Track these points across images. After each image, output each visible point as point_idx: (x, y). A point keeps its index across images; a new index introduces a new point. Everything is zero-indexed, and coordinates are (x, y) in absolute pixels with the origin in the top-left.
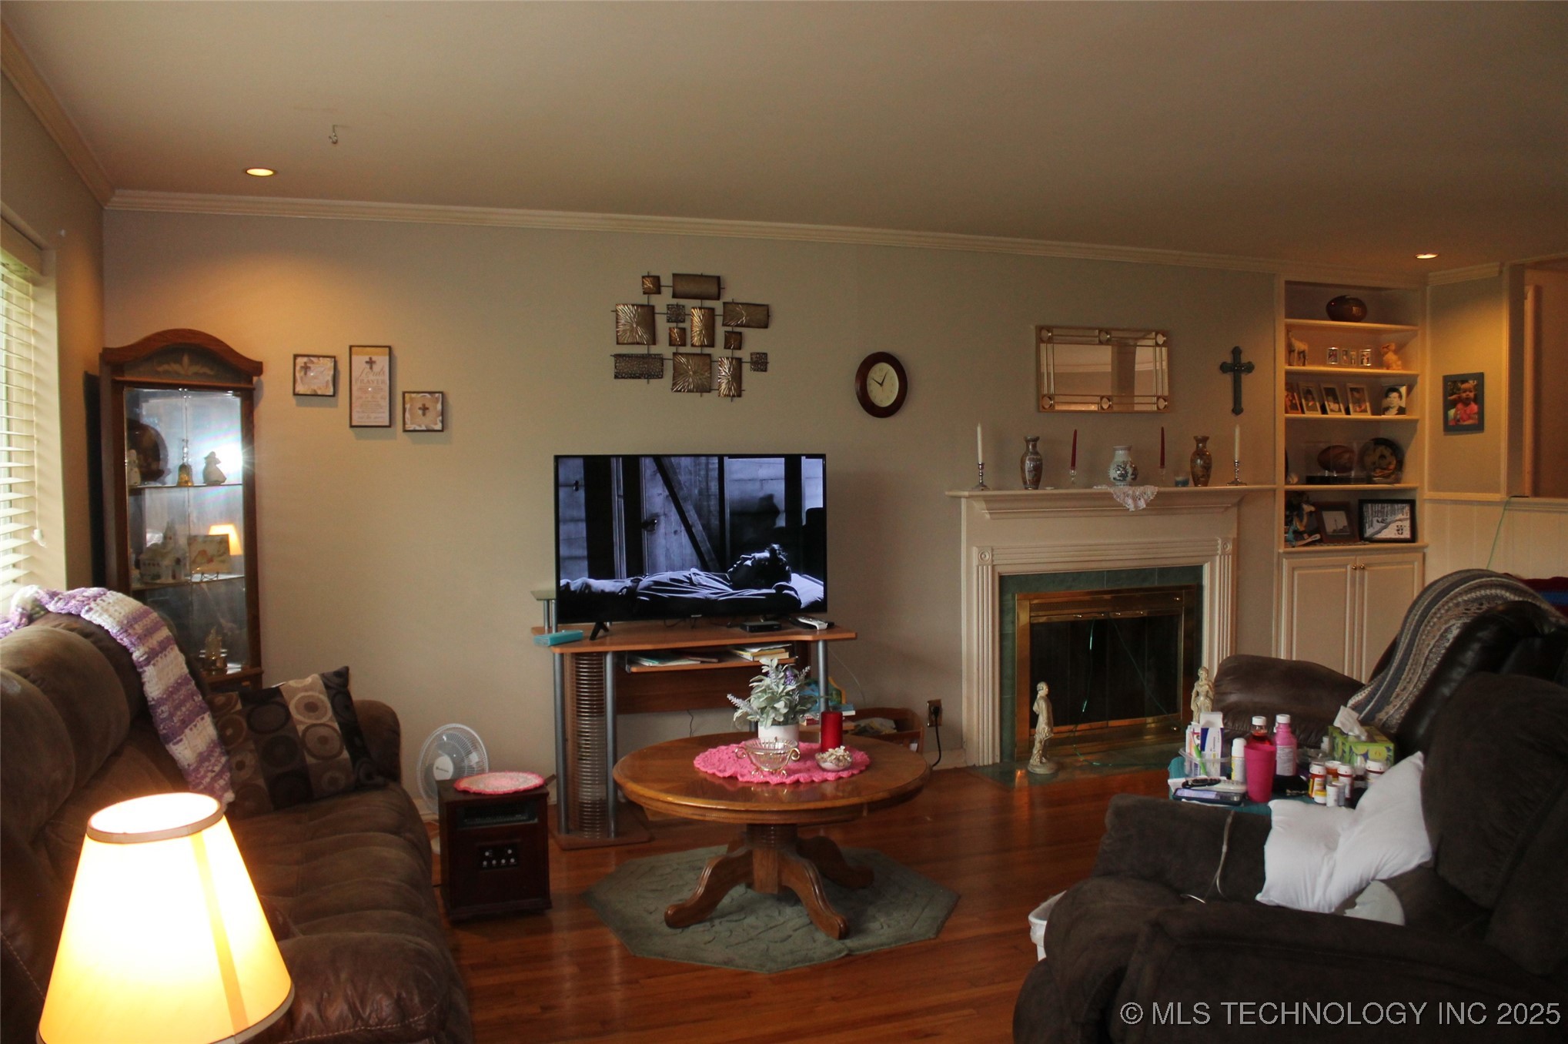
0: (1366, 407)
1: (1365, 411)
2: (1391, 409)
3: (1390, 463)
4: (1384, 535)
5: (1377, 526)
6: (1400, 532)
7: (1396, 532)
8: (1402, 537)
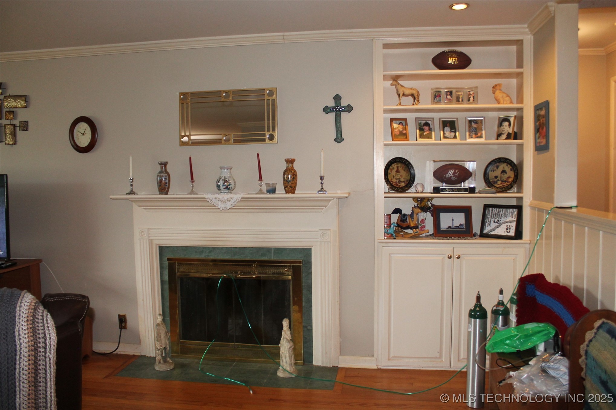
0: (482, 135)
1: (481, 137)
2: (502, 135)
3: (509, 177)
4: (497, 232)
5: (493, 225)
6: (508, 231)
7: (506, 231)
8: (509, 234)
